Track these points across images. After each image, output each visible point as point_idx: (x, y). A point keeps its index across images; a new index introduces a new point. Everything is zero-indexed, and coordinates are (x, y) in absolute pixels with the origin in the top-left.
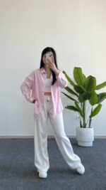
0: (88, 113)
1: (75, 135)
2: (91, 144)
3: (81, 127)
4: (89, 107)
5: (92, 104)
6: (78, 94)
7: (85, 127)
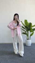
0: (29, 35)
1: (25, 42)
2: (30, 45)
3: (27, 39)
4: (30, 33)
5: (31, 32)
6: (26, 29)
7: (28, 39)
